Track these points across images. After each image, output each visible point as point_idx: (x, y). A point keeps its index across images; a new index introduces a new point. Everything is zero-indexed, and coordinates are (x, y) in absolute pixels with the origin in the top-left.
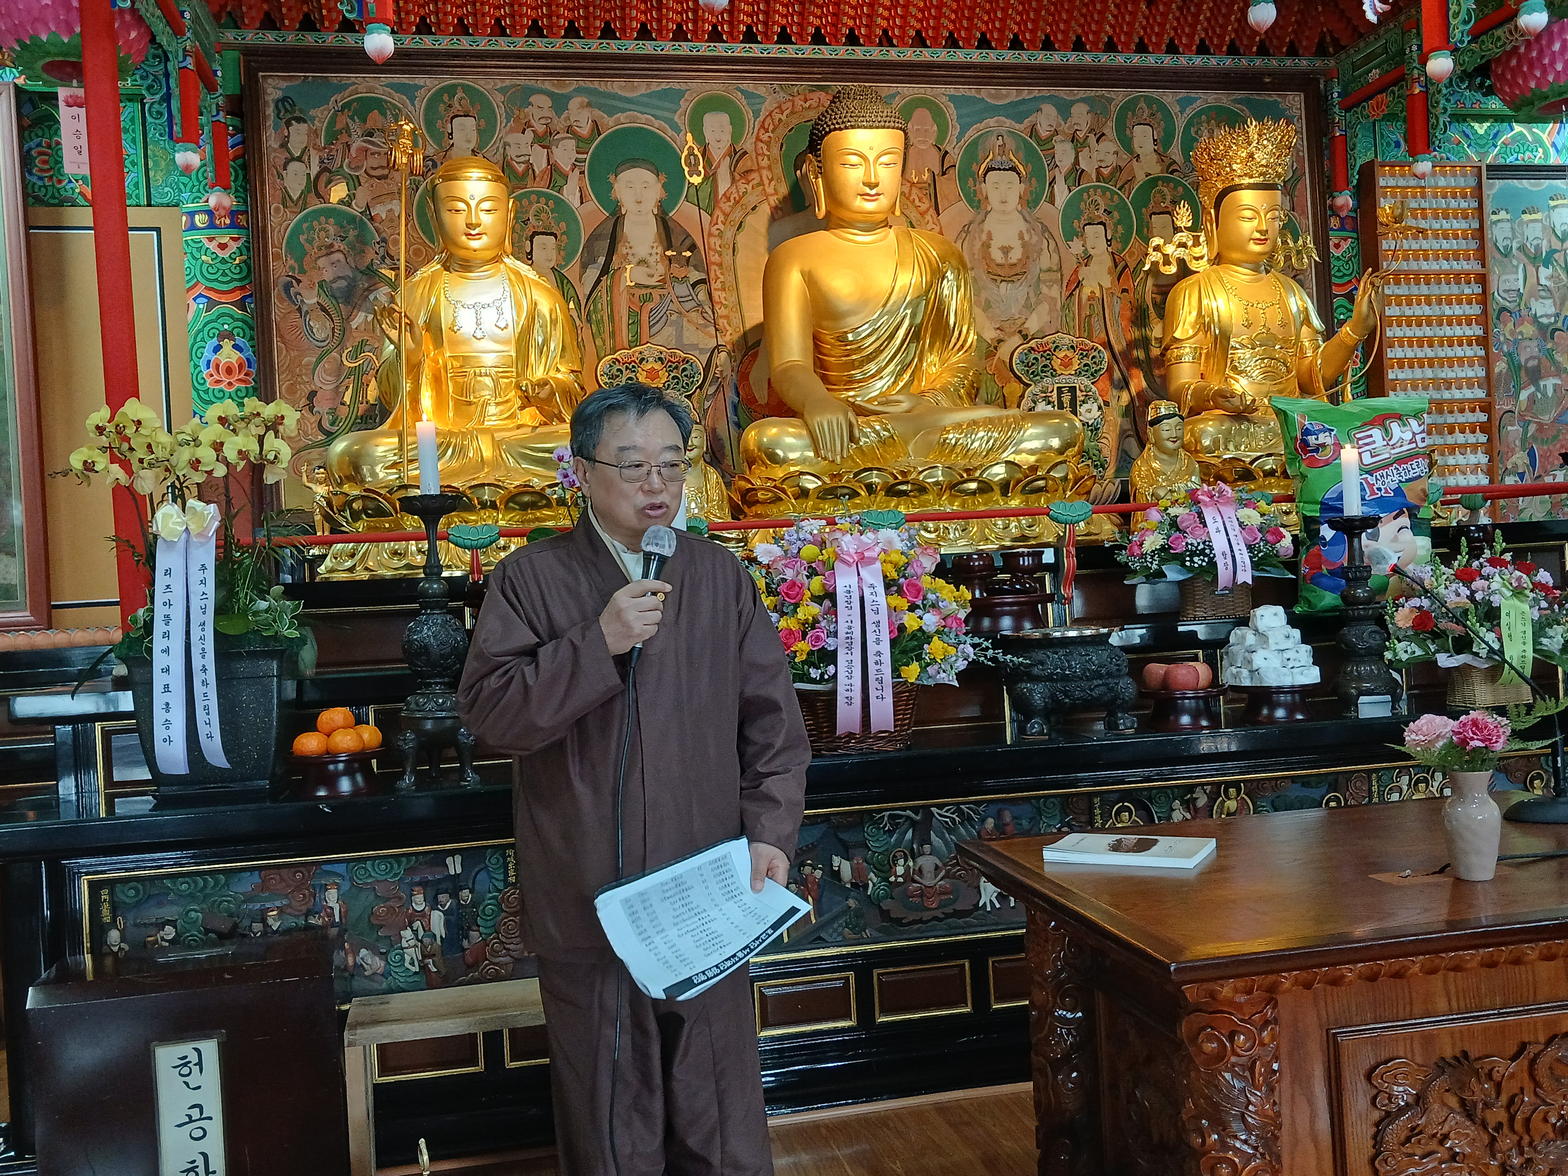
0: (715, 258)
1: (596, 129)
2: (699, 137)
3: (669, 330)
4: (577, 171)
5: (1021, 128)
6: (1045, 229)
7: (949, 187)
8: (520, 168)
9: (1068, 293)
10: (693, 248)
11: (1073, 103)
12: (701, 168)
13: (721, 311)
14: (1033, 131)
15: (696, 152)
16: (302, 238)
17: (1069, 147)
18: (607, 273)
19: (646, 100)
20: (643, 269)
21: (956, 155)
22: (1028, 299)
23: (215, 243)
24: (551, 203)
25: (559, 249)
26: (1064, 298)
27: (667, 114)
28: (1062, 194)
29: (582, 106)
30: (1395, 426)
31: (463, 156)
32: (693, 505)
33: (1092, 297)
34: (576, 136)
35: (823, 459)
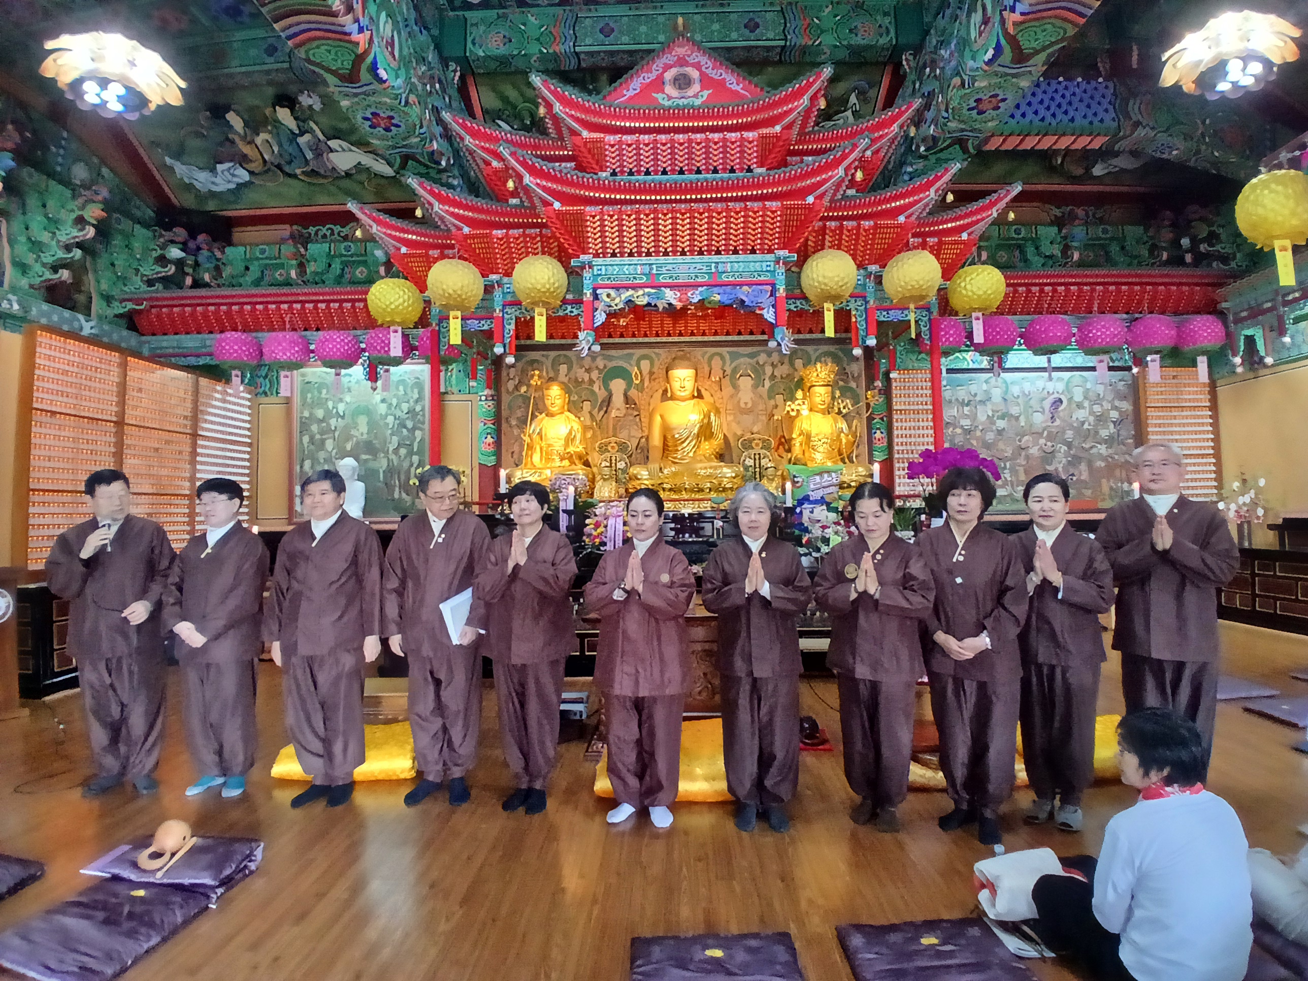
1: (605, 367)
2: (639, 368)
3: (626, 431)
4: (598, 380)
6: (761, 396)
7: (726, 382)
8: (580, 379)
9: (769, 418)
10: (635, 404)
12: (639, 378)
14: (758, 363)
16: (512, 404)
17: (770, 368)
18: (607, 413)
19: (622, 357)
20: (618, 411)
21: (728, 372)
22: (754, 420)
23: (487, 405)
25: (591, 405)
27: (628, 361)
28: (767, 384)
29: (600, 359)
30: (826, 475)
31: (562, 377)
32: (606, 493)
33: (778, 420)
34: (599, 369)
35: (651, 479)
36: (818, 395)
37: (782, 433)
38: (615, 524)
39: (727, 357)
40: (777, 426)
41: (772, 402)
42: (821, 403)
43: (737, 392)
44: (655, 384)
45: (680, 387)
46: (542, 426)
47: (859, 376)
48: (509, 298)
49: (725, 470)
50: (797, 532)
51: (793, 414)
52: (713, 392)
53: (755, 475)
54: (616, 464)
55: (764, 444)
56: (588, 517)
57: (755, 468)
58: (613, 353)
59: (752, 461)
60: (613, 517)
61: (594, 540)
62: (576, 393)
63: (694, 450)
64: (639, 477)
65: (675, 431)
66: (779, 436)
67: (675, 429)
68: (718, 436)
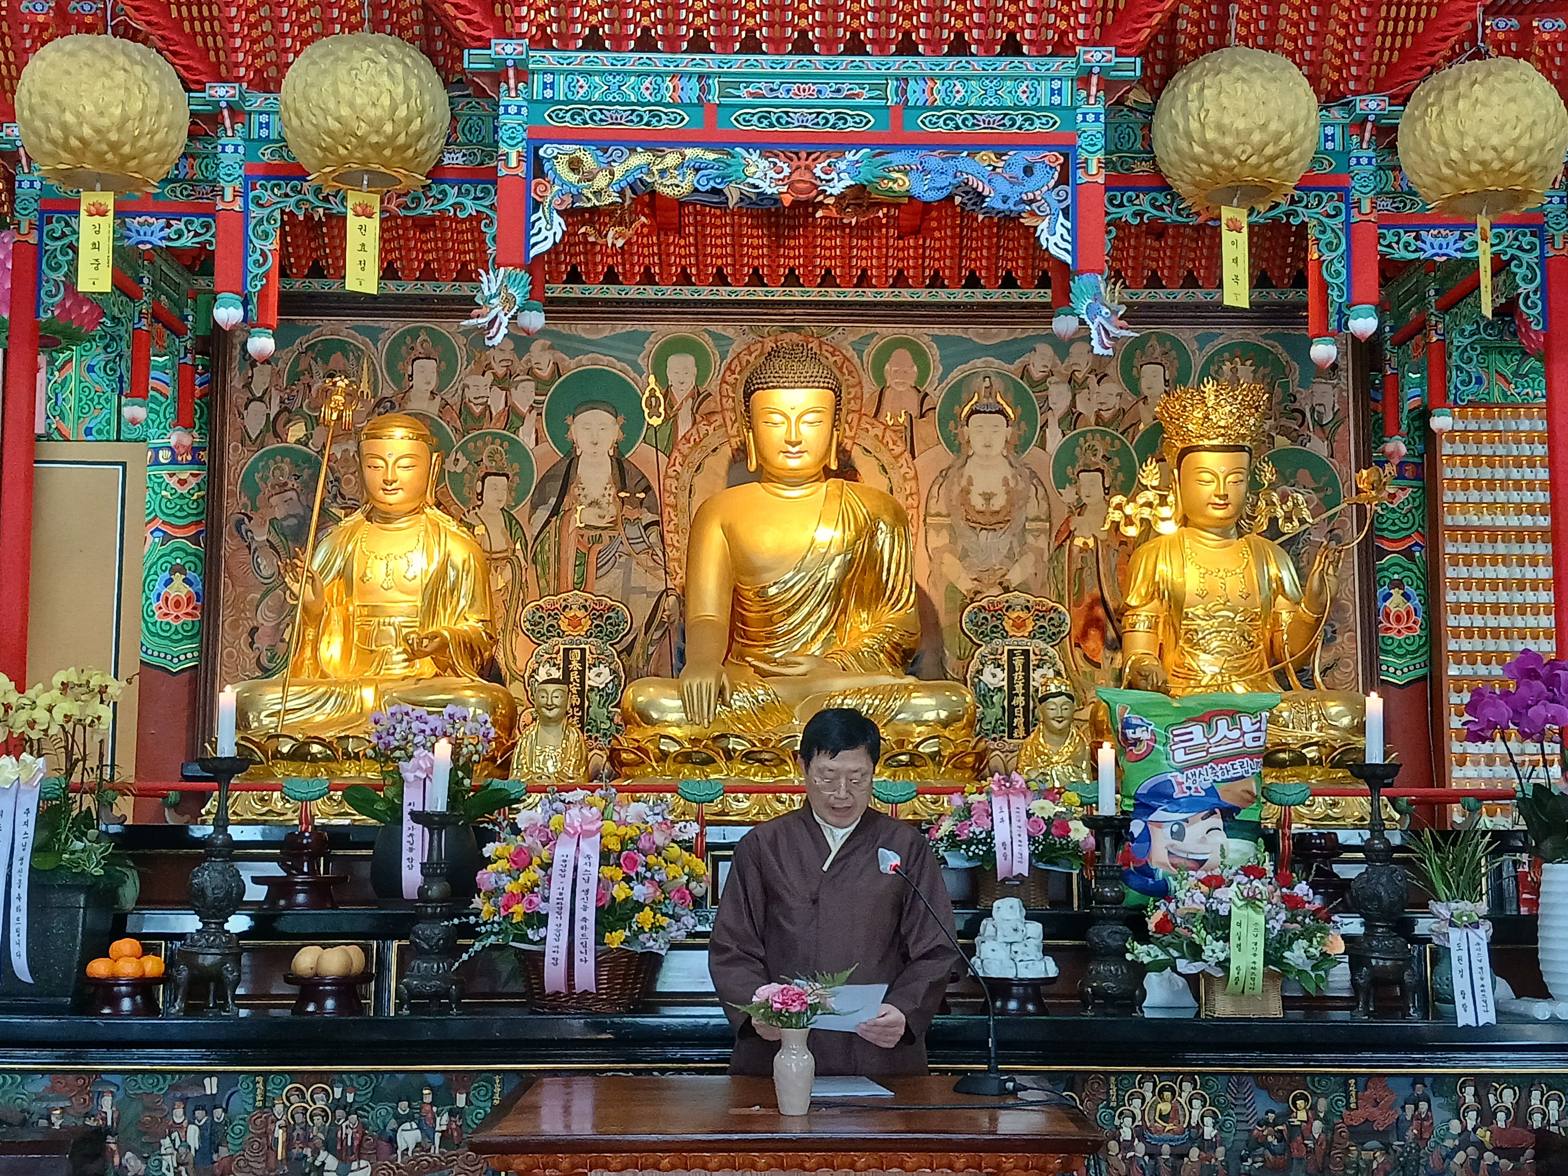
0: (670, 500)
1: (557, 371)
2: (662, 379)
3: (617, 573)
4: (534, 412)
5: (1013, 369)
6: (1033, 474)
7: (927, 430)
8: (478, 410)
9: (1057, 544)
10: (648, 489)
11: (1072, 341)
12: (661, 410)
13: (672, 553)
14: (1025, 372)
15: (658, 394)
16: (257, 476)
17: (1065, 388)
18: (557, 514)
19: (609, 342)
20: (594, 510)
21: (936, 397)
22: (1010, 549)
23: (175, 479)
24: (506, 444)
25: (510, 489)
26: (1052, 549)
27: (629, 356)
28: (1055, 438)
29: (543, 349)
30: (1222, 724)
31: (420, 401)
32: (550, 763)
33: (1085, 549)
34: (536, 378)
35: (691, 722)
36: (1207, 477)
37: (1096, 591)
38: (576, 859)
39: (934, 353)
40: (1082, 569)
41: (1069, 495)
42: (1217, 500)
43: (960, 462)
44: (711, 429)
45: (787, 442)
46: (354, 550)
47: (1339, 420)
48: (266, 155)
49: (920, 700)
50: (1133, 897)
51: (1132, 531)
52: (886, 458)
53: (1012, 716)
54: (582, 674)
55: (1039, 624)
56: (493, 837)
57: (1011, 696)
58: (584, 330)
59: (1002, 675)
60: (571, 836)
61: (507, 907)
62: (463, 449)
63: (823, 635)
64: (655, 715)
65: (768, 578)
66: (1088, 600)
67: (767, 569)
68: (900, 594)
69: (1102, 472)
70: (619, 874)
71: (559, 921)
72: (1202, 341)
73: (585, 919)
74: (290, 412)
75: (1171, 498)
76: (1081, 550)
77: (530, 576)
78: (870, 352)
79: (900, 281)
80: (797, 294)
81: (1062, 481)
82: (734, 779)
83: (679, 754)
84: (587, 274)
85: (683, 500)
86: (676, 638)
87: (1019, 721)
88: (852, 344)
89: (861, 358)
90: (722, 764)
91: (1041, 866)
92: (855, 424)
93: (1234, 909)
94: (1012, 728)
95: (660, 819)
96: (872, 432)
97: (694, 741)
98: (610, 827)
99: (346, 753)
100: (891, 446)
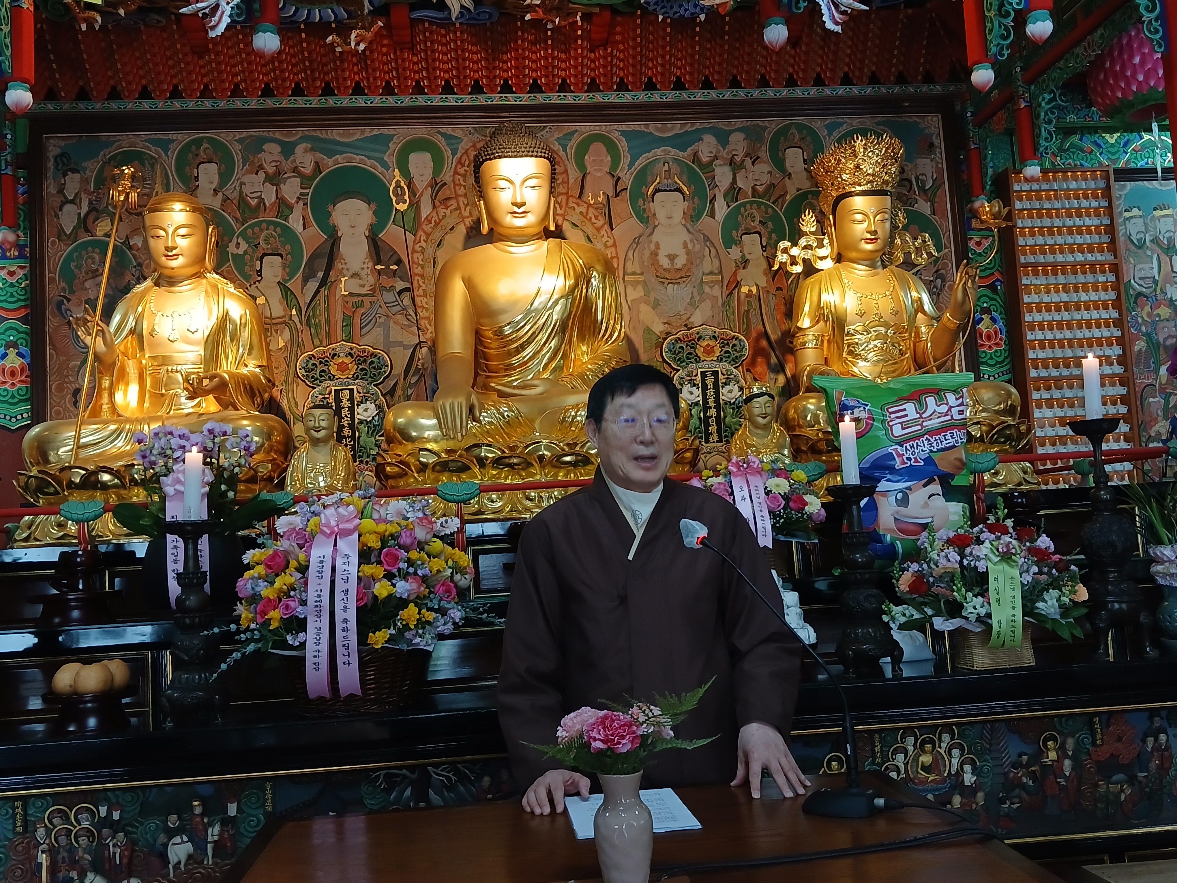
0: (418, 270)
1: (318, 168)
2: (405, 173)
3: (378, 331)
4: (301, 203)
6: (707, 239)
7: (621, 206)
8: (254, 202)
9: (728, 292)
10: (399, 262)
11: (731, 132)
12: (406, 197)
13: (422, 313)
14: (695, 158)
15: (402, 184)
16: (73, 265)
17: (727, 169)
18: (325, 285)
19: (360, 144)
20: (356, 281)
21: (627, 180)
22: (692, 297)
23: (5, 271)
25: (284, 266)
26: (724, 296)
27: (377, 155)
28: (721, 209)
29: (306, 151)
30: (931, 401)
32: (321, 479)
33: (749, 294)
34: (301, 175)
35: (446, 437)
36: (859, 217)
37: (761, 327)
38: (334, 560)
39: (623, 145)
40: (748, 311)
41: (735, 253)
42: (869, 236)
43: (648, 231)
44: (448, 212)
45: (513, 204)
46: (143, 310)
51: (798, 269)
52: (590, 231)
53: (707, 425)
54: (352, 410)
55: (725, 349)
56: (252, 544)
57: (706, 408)
58: (339, 135)
59: (697, 392)
60: (328, 536)
61: (264, 613)
62: (243, 234)
63: (553, 365)
64: (414, 434)
65: (505, 319)
66: (754, 334)
67: (503, 311)
68: (613, 332)
69: (759, 233)
70: (379, 571)
71: (318, 624)
72: (831, 128)
73: (345, 621)
74: (97, 211)
75: (826, 241)
76: (747, 296)
77: (306, 337)
78: (573, 144)
79: (593, 87)
80: (511, 99)
81: (729, 242)
82: (487, 481)
83: (436, 464)
84: (338, 88)
85: (429, 270)
86: (429, 382)
87: (713, 428)
88: (558, 140)
89: (565, 150)
90: (476, 470)
91: (782, 538)
92: (564, 203)
93: (990, 565)
94: (708, 435)
95: (420, 515)
96: (578, 210)
97: (449, 452)
98: (368, 524)
99: (133, 481)
100: (594, 220)
